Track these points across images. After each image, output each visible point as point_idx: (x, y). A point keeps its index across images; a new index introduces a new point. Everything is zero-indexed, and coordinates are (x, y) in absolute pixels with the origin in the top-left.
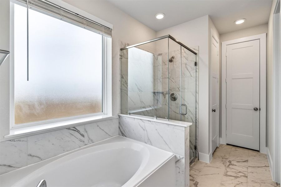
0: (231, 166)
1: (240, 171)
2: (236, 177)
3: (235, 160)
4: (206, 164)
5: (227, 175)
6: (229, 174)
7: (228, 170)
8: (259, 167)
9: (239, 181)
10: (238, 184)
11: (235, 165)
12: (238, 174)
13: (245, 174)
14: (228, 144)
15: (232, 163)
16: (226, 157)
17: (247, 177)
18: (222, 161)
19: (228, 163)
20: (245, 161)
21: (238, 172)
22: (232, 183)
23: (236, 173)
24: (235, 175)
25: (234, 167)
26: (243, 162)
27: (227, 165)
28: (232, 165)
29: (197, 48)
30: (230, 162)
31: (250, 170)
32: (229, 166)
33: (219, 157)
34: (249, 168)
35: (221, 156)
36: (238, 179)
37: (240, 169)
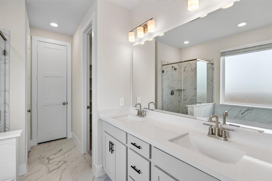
0: (50, 162)
1: (59, 161)
2: (59, 167)
3: (52, 154)
4: (23, 176)
5: (50, 171)
6: (51, 169)
7: (49, 166)
8: (71, 149)
9: (62, 170)
10: (62, 172)
11: (54, 158)
12: (59, 164)
13: (64, 161)
14: (38, 144)
15: (50, 158)
16: (42, 157)
17: (66, 162)
18: (40, 162)
19: (47, 160)
20: (60, 151)
21: (59, 163)
22: (58, 175)
23: (57, 165)
24: (57, 167)
25: (53, 161)
26: (59, 152)
27: (47, 162)
28: (51, 160)
29: (8, 33)
30: (48, 158)
31: (66, 155)
32: (48, 163)
33: (35, 161)
34: (65, 154)
35: (37, 158)
36: (61, 168)
37: (59, 159)
